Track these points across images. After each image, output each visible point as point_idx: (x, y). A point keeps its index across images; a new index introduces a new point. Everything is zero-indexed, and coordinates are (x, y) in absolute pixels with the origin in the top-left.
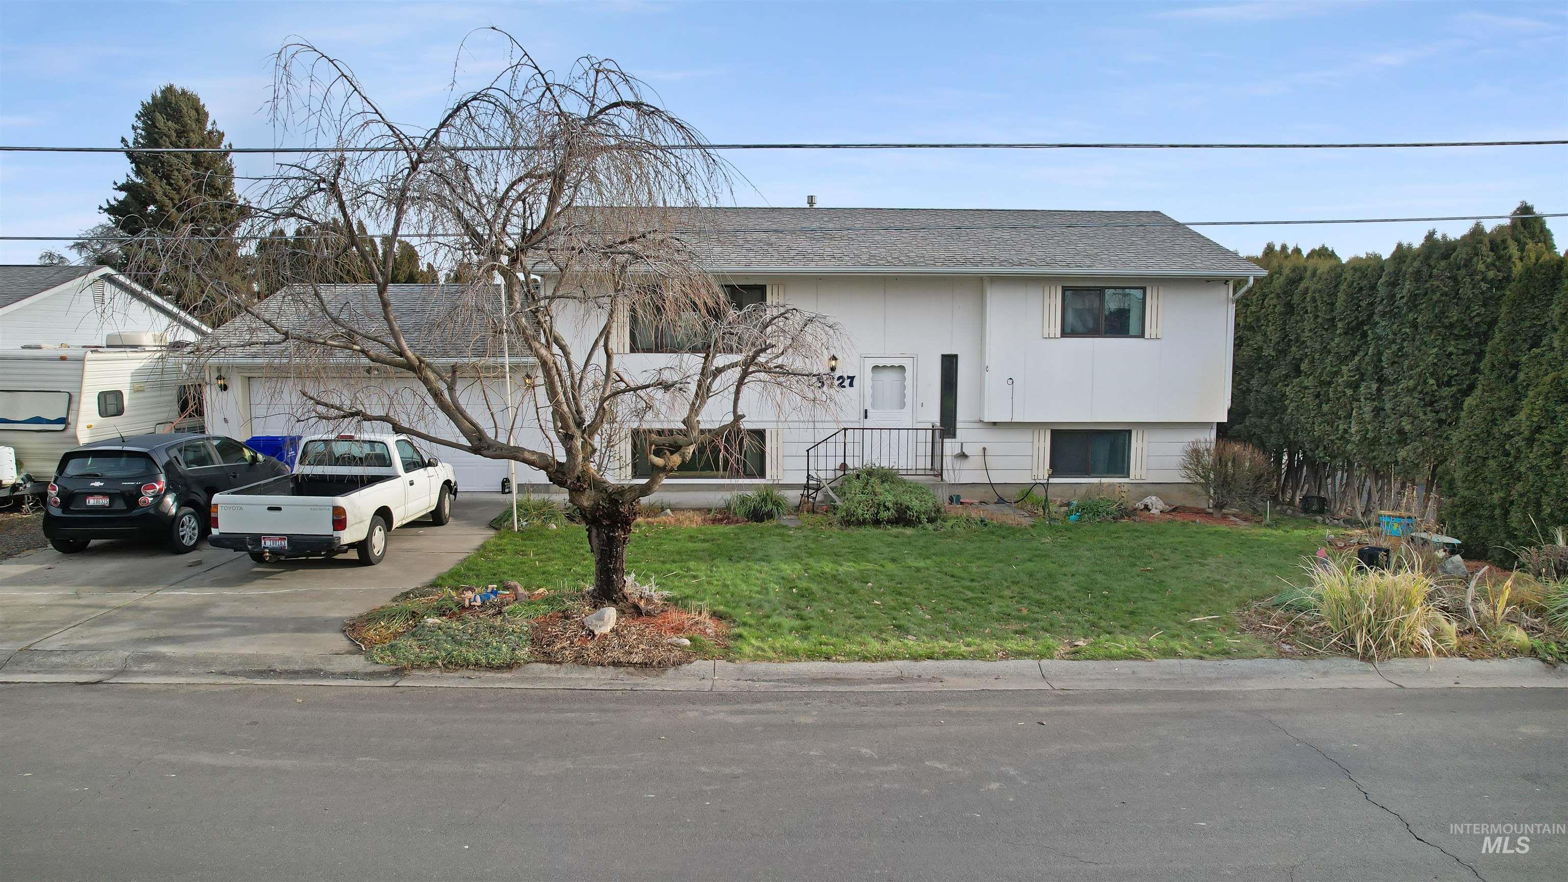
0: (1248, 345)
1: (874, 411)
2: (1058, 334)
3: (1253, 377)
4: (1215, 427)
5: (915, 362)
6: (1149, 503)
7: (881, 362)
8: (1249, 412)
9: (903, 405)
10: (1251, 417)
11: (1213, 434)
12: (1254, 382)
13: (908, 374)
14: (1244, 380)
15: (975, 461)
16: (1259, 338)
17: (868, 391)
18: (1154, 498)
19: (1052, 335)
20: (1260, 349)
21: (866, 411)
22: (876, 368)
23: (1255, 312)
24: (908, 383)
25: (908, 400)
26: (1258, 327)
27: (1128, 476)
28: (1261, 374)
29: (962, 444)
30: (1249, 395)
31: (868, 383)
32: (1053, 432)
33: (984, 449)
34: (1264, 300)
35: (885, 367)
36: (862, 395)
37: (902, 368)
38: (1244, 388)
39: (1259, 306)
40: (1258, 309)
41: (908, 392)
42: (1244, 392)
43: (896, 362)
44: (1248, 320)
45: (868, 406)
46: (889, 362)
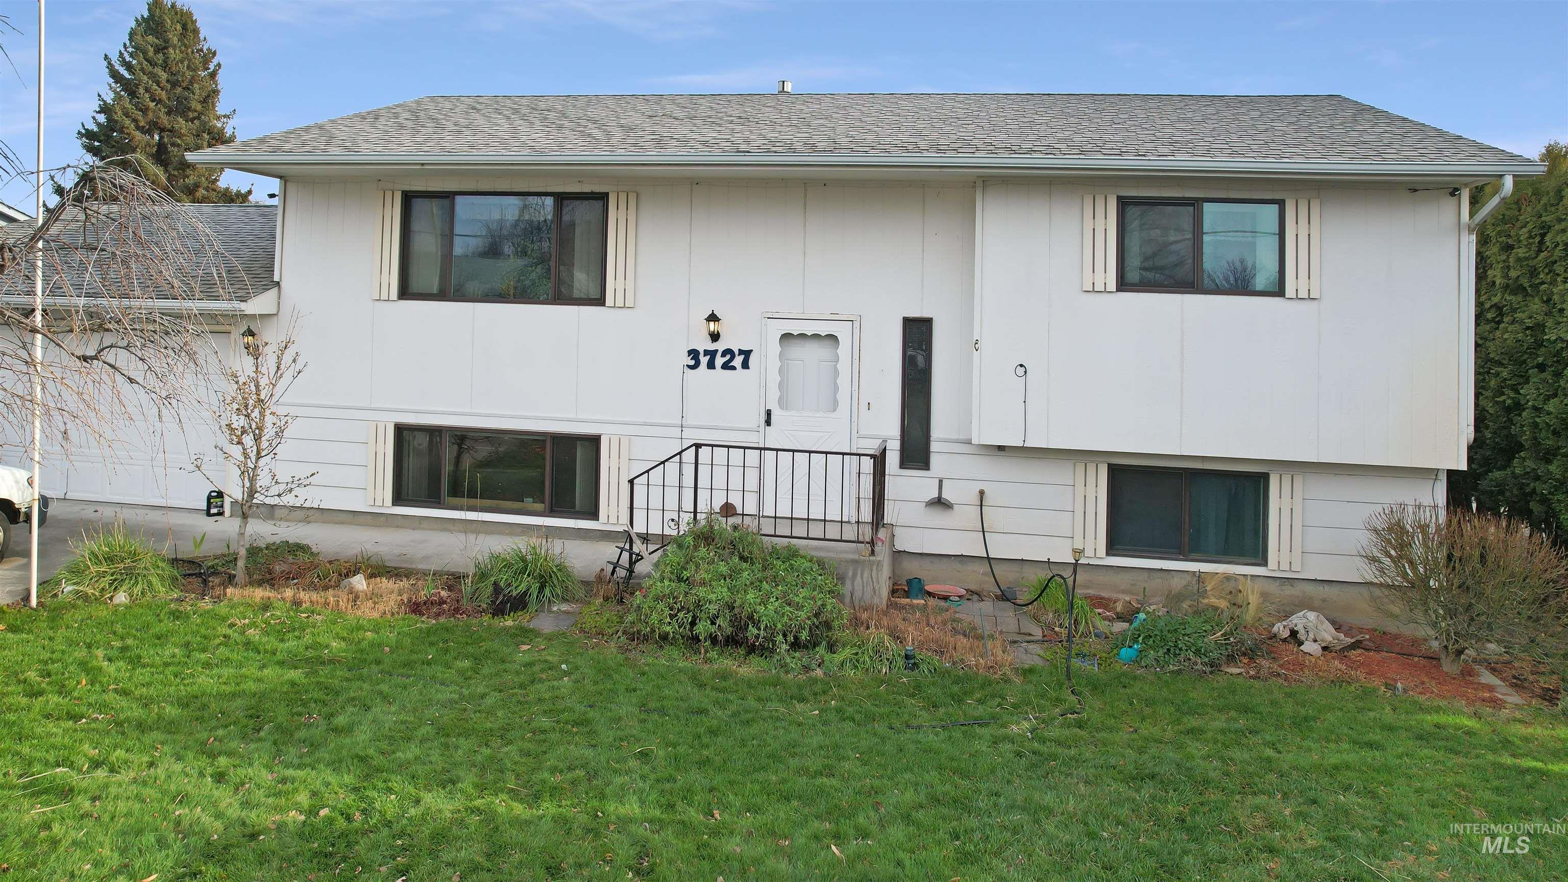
0: (1513, 322)
1: (784, 413)
2: (1112, 285)
3: (1527, 382)
4: (1443, 478)
5: (857, 331)
6: (1300, 628)
7: (796, 328)
8: (1520, 447)
9: (835, 405)
10: (1524, 459)
11: (1441, 493)
12: (1529, 392)
13: (844, 349)
14: (1507, 386)
15: (966, 515)
16: (1536, 305)
17: (774, 378)
18: (1312, 616)
19: (1099, 287)
20: (1539, 327)
21: (769, 413)
22: (786, 337)
23: (1527, 259)
24: (844, 366)
25: (843, 396)
26: (1535, 287)
27: (1264, 563)
28: (1543, 375)
29: (941, 482)
30: (1520, 415)
31: (774, 364)
32: (1114, 471)
33: (982, 493)
34: (1543, 235)
35: (802, 336)
36: (763, 384)
37: (832, 338)
38: (1509, 402)
39: (1534, 248)
40: (1532, 253)
41: (844, 381)
42: (1508, 410)
43: (823, 329)
44: (1513, 274)
45: (773, 406)
46: (809, 328)
